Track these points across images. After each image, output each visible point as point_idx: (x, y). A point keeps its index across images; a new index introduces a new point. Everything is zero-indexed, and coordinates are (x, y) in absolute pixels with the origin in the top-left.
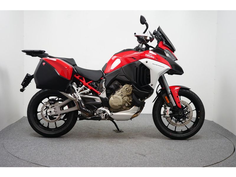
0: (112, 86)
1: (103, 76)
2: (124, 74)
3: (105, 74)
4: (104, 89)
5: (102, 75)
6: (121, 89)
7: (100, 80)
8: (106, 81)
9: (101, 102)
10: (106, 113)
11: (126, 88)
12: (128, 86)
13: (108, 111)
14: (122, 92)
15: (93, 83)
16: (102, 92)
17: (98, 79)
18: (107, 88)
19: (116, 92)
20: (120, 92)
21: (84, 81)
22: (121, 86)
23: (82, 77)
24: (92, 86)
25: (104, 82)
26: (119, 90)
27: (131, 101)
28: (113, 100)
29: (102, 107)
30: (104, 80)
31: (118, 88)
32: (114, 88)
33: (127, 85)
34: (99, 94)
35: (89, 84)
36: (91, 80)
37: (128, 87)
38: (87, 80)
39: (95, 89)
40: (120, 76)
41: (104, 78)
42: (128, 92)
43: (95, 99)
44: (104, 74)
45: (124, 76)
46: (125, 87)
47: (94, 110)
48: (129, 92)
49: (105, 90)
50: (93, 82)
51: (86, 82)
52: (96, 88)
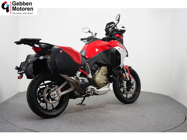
0: (94, 69)
2: (102, 59)
6: (101, 70)
14: (101, 73)
15: (82, 67)
28: (99, 79)
33: (104, 67)
34: (88, 75)
40: (100, 60)
43: (84, 80)
45: (102, 60)
47: (86, 89)
48: (106, 72)
49: (90, 72)
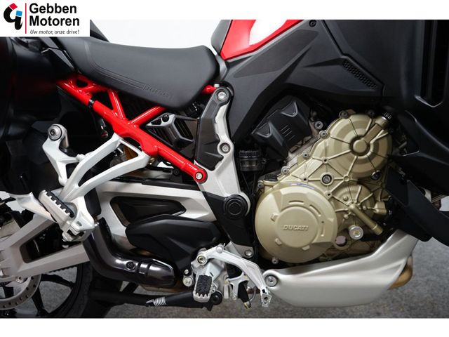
0: (270, 131)
1: (215, 77)
3: (226, 60)
4: (225, 148)
5: (208, 70)
6: (321, 145)
7: (203, 97)
8: (231, 99)
9: (213, 218)
10: (240, 279)
11: (352, 135)
12: (362, 125)
13: (251, 271)
14: (326, 164)
15: (166, 120)
16: (212, 169)
17: (191, 94)
18: (243, 140)
19: (293, 158)
20: (314, 163)
21: (118, 113)
22: (315, 126)
23: (103, 89)
24: (161, 134)
25: (223, 109)
26: (306, 150)
27: (379, 208)
28: (277, 213)
29: (219, 247)
30: (223, 96)
31: (299, 136)
32: (279, 139)
33: (354, 119)
34: (199, 176)
35: (143, 126)
36: (151, 105)
37: (360, 132)
38: (134, 105)
39: (178, 152)
40: (313, 70)
41: (224, 85)
42: (364, 161)
44: (223, 66)
46: (344, 131)
47: (180, 264)
48: (370, 159)
49: (227, 155)
50: (165, 115)
51: (130, 115)
52: (178, 146)
